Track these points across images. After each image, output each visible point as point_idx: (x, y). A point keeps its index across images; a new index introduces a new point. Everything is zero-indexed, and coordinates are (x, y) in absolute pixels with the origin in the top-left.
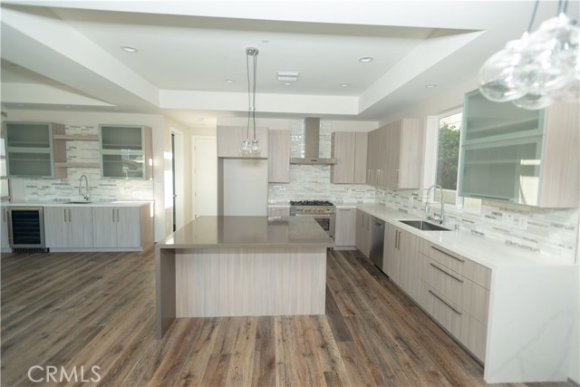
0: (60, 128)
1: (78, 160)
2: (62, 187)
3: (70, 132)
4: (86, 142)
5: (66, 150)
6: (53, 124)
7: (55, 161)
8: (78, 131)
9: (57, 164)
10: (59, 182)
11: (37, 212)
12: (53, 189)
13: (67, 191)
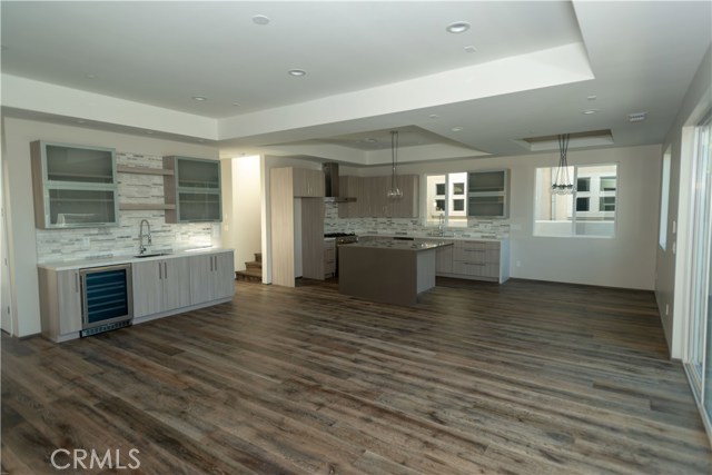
2: (100, 238)
8: (122, 161)
10: (96, 231)
11: (123, 270)
13: (107, 244)
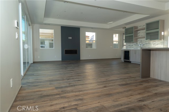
0: (136, 27)
1: (140, 36)
2: (136, 45)
3: (139, 28)
4: (143, 30)
5: (137, 34)
6: (134, 26)
7: (134, 37)
8: (141, 27)
9: (135, 38)
11: (129, 51)
12: (134, 46)
13: (137, 46)
